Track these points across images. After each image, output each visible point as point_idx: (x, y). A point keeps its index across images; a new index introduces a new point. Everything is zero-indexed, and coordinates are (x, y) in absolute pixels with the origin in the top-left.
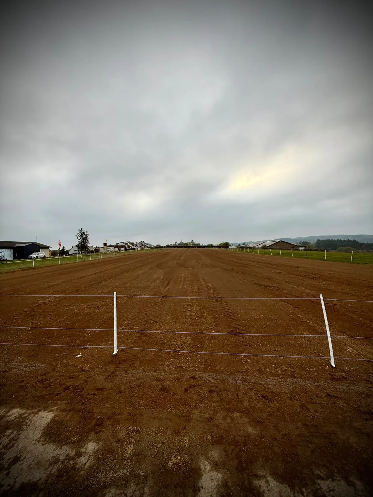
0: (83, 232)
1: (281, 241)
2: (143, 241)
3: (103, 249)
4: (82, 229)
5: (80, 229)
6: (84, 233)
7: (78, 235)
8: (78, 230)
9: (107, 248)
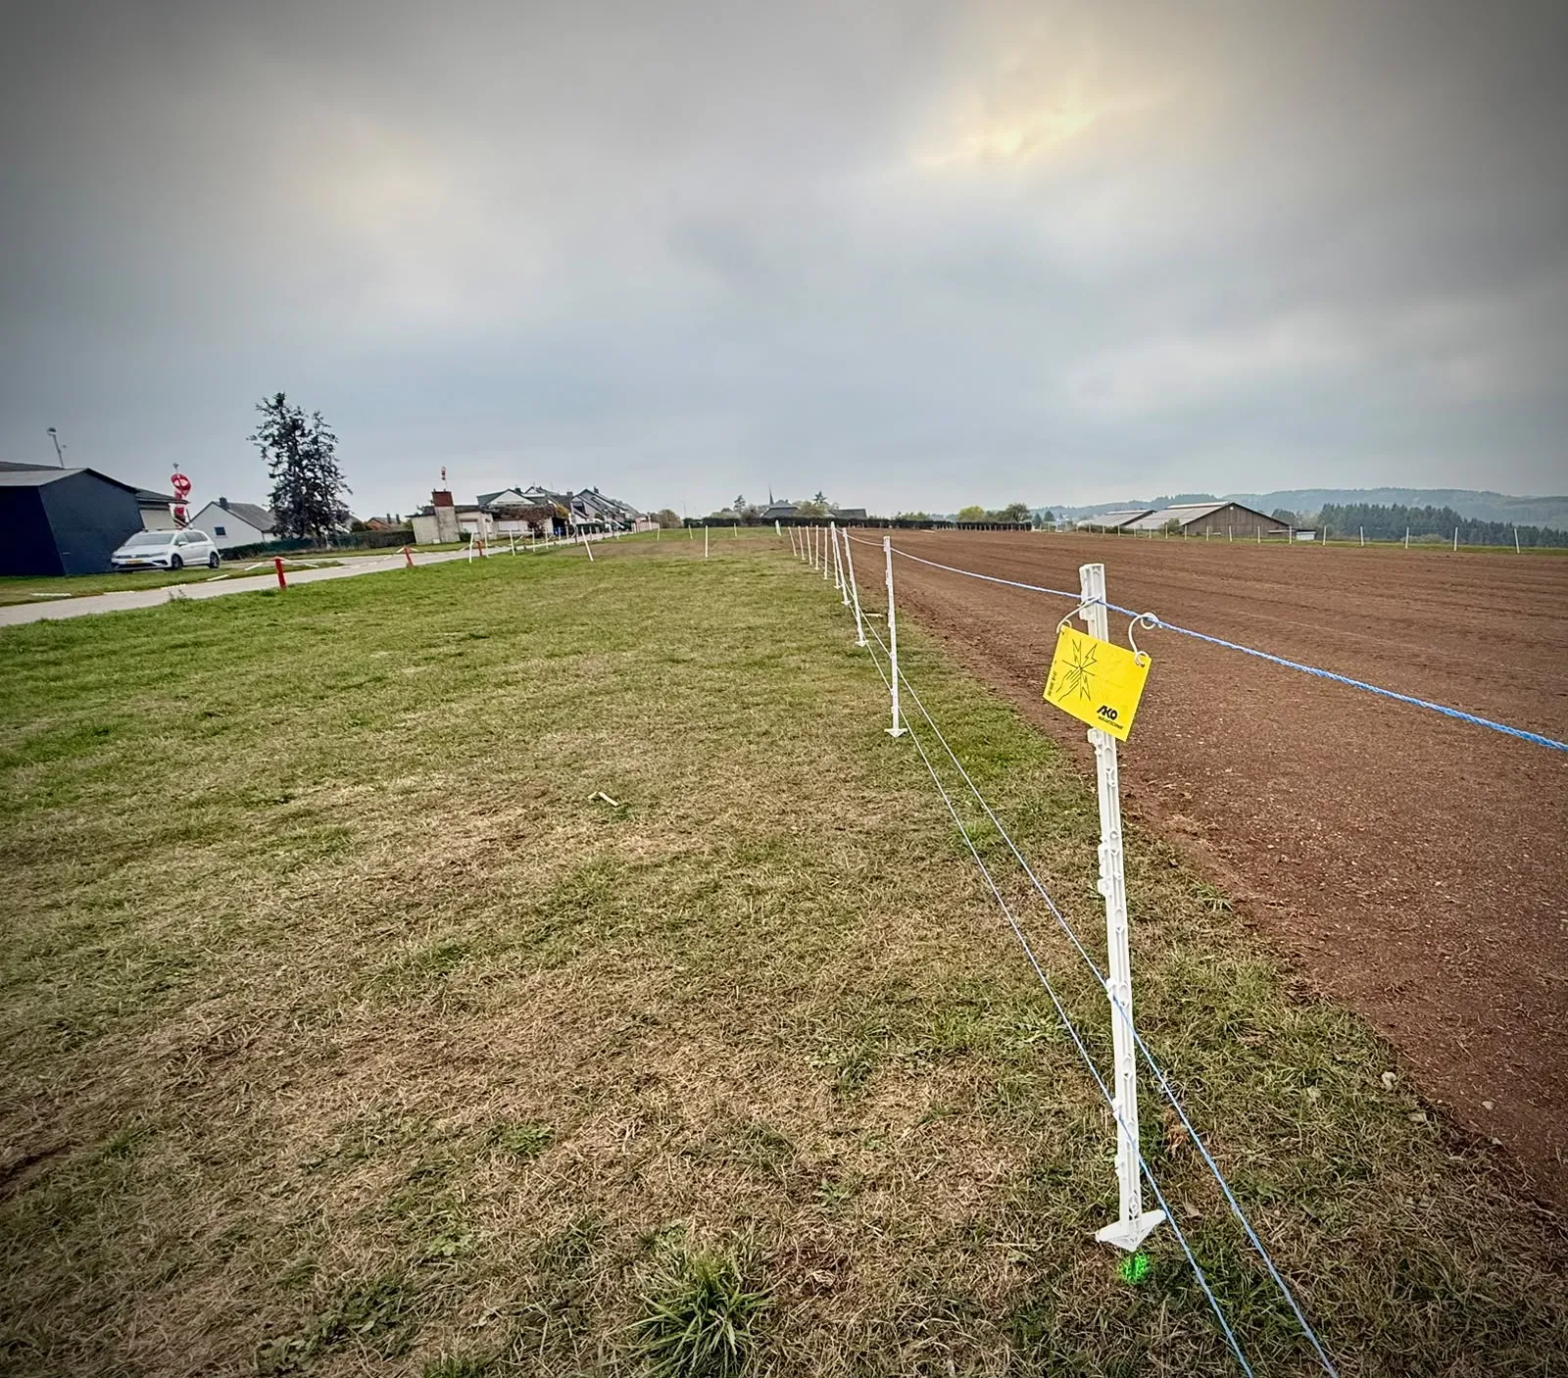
0: (294, 421)
1: (1233, 504)
2: (596, 491)
3: (435, 529)
4: (280, 400)
5: (273, 402)
6: (295, 425)
7: (266, 438)
8: (259, 407)
9: (457, 520)
